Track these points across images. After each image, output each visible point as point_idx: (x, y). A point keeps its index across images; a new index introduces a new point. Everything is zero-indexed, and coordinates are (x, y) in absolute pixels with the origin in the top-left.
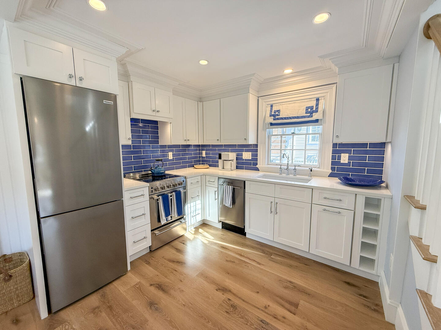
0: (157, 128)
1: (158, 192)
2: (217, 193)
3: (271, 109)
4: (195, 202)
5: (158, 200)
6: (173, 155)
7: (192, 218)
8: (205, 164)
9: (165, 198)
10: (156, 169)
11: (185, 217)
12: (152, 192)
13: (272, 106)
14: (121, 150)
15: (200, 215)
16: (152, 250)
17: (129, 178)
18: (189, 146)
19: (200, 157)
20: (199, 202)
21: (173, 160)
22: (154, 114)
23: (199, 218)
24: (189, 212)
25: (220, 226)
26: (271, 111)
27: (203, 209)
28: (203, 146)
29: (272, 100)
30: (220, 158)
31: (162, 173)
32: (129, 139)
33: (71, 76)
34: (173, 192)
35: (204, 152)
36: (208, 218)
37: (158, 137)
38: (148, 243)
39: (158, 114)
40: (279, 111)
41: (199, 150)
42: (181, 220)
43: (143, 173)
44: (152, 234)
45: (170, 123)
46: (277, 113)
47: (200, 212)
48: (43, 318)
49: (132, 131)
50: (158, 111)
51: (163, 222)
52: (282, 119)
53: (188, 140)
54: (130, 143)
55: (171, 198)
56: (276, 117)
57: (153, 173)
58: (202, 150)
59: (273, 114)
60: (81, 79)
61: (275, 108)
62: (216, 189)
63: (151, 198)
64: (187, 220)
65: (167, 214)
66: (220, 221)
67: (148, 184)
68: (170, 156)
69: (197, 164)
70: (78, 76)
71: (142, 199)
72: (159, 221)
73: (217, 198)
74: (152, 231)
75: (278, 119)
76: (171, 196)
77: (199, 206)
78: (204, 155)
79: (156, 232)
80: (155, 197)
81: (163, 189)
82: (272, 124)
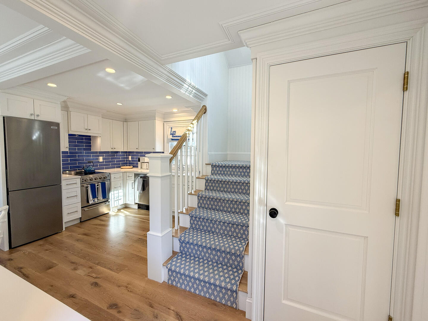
0: (90, 140)
1: (87, 182)
2: (133, 184)
3: (171, 130)
4: (118, 191)
5: (87, 187)
6: (103, 159)
7: (115, 202)
8: (131, 165)
9: (93, 187)
10: (87, 168)
11: (109, 200)
12: (83, 182)
13: (172, 128)
14: (61, 155)
15: (122, 200)
16: (82, 221)
17: (66, 174)
18: (117, 152)
19: (127, 161)
20: (121, 191)
21: (103, 162)
22: (87, 131)
23: (121, 202)
24: (113, 197)
25: (136, 207)
26: (171, 131)
27: (125, 195)
28: (130, 152)
29: (171, 125)
30: (139, 161)
31: (92, 171)
32: (67, 147)
33: (31, 115)
34: (100, 183)
35: (130, 157)
36: (128, 202)
37: (90, 146)
38: (79, 215)
39: (89, 131)
40: (175, 132)
41: (127, 155)
42: (106, 202)
43: (78, 171)
44: (82, 210)
45: (100, 137)
46: (174, 133)
47: (122, 197)
48: (6, 250)
49: (69, 142)
50: (89, 130)
51: (91, 202)
52: (177, 136)
53: (115, 148)
54: (67, 150)
55: (98, 187)
56: (174, 135)
57: (85, 171)
58: (129, 155)
59: (172, 133)
60: (38, 116)
61: (173, 130)
62: (133, 182)
63: (82, 186)
64: (111, 203)
65: (94, 196)
66: (136, 204)
67: (80, 177)
68: (101, 159)
69: (125, 166)
70: (36, 114)
71: (75, 186)
72: (88, 202)
73: (133, 187)
74: (82, 208)
75: (175, 137)
76: (98, 185)
77: (121, 194)
78: (130, 159)
79: (86, 209)
80: (85, 186)
81: (91, 180)
82: (172, 140)
